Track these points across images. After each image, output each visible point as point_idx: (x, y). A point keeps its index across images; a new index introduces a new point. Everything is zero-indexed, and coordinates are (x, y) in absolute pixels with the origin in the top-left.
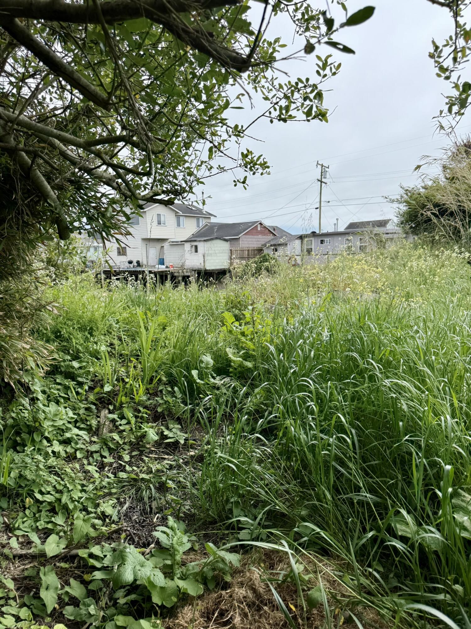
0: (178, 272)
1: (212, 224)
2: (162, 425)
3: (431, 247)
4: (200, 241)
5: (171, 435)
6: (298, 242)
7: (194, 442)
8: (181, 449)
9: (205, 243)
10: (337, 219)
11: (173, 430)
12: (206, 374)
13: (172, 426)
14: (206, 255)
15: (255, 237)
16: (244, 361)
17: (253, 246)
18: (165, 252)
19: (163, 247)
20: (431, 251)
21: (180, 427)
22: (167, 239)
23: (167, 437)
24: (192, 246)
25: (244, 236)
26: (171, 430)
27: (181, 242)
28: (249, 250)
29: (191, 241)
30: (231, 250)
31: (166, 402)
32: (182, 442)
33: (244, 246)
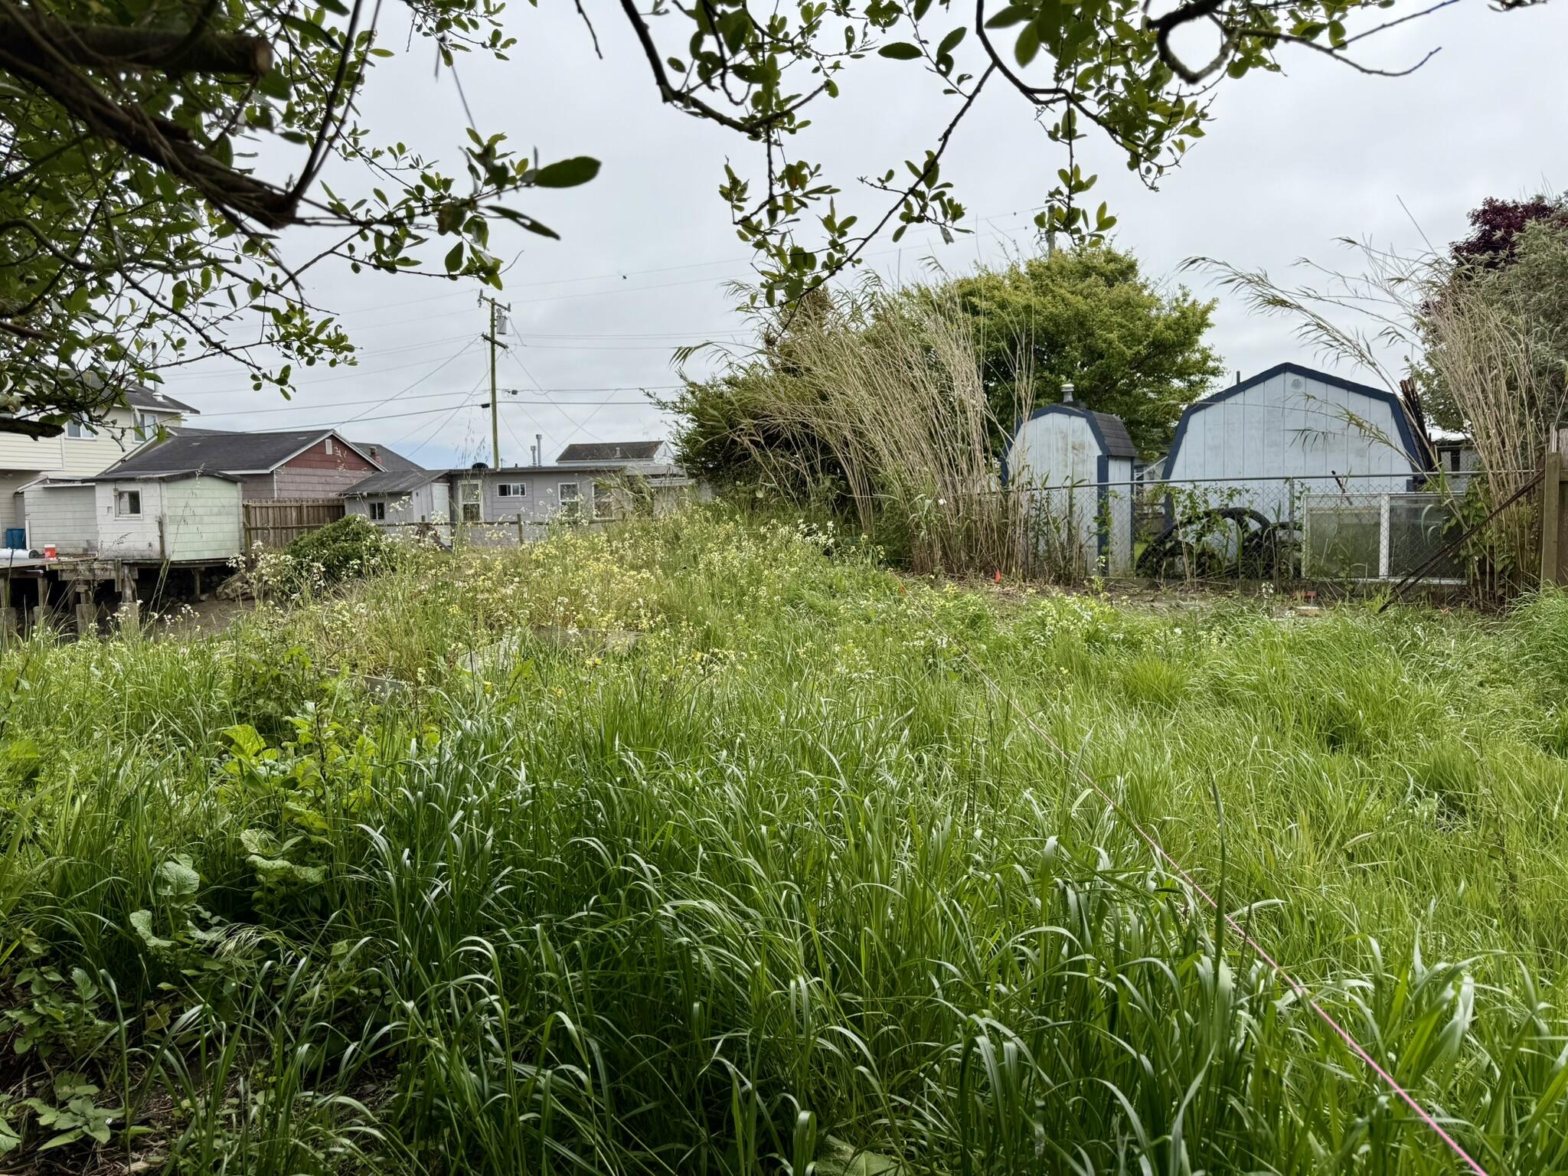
0: (75, 570)
1: (187, 434)
2: (33, 1093)
3: (751, 516)
4: (147, 481)
5: (63, 1122)
6: (440, 490)
7: (144, 1129)
8: (100, 1159)
9: (164, 486)
10: (538, 437)
11: (73, 1105)
12: (178, 915)
13: (66, 1089)
14: (167, 521)
15: (319, 472)
16: (296, 868)
17: (313, 495)
18: (27, 509)
19: (19, 495)
20: (751, 525)
21: (94, 1090)
22: (37, 472)
23: (51, 1132)
24: (121, 495)
25: (285, 470)
26: (64, 1104)
27: (84, 481)
28: (300, 507)
29: (115, 481)
30: (246, 507)
31: (43, 1019)
32: (103, 1137)
33: (285, 494)
